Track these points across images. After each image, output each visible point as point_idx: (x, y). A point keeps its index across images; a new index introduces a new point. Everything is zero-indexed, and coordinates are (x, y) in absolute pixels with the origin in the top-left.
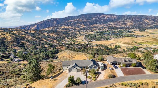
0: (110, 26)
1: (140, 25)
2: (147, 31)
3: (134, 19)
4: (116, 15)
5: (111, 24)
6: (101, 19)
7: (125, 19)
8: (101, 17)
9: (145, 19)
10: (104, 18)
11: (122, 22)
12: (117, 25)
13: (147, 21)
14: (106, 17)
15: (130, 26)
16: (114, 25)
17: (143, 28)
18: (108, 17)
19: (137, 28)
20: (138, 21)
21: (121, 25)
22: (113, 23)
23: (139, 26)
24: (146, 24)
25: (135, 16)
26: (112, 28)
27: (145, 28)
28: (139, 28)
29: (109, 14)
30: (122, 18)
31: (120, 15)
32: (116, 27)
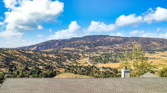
0: (117, 48)
1: (148, 47)
2: (157, 54)
3: (141, 41)
4: (122, 37)
5: (117, 46)
6: (106, 41)
7: (132, 41)
8: (105, 39)
9: (153, 41)
10: (110, 40)
11: (129, 44)
12: (123, 47)
13: (155, 43)
14: (112, 39)
15: (137, 48)
16: (121, 47)
17: (152, 51)
18: (114, 39)
19: (146, 50)
20: (146, 43)
21: (128, 47)
22: (119, 45)
23: (147, 49)
24: (154, 46)
25: (142, 38)
26: (118, 50)
27: (154, 50)
28: (148, 51)
29: (114, 36)
30: (128, 41)
31: (125, 37)
32: (122, 50)
